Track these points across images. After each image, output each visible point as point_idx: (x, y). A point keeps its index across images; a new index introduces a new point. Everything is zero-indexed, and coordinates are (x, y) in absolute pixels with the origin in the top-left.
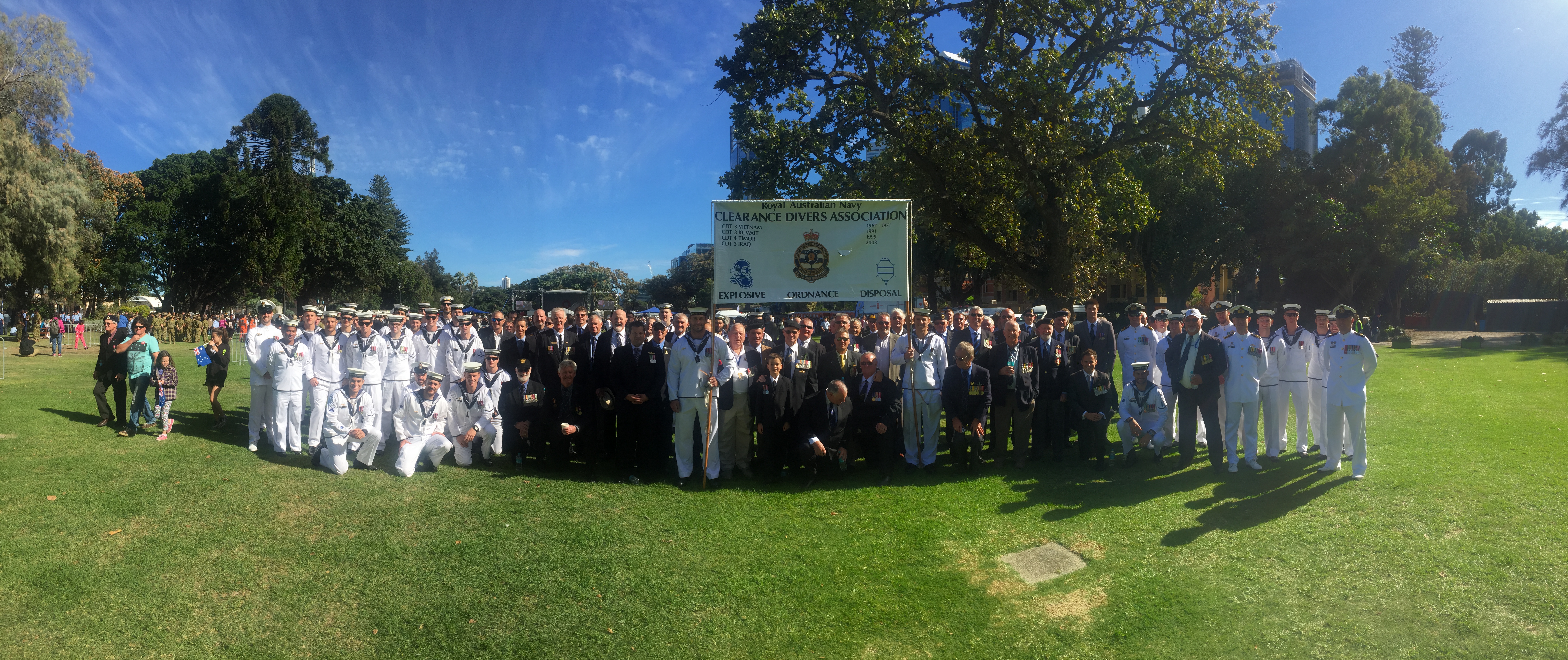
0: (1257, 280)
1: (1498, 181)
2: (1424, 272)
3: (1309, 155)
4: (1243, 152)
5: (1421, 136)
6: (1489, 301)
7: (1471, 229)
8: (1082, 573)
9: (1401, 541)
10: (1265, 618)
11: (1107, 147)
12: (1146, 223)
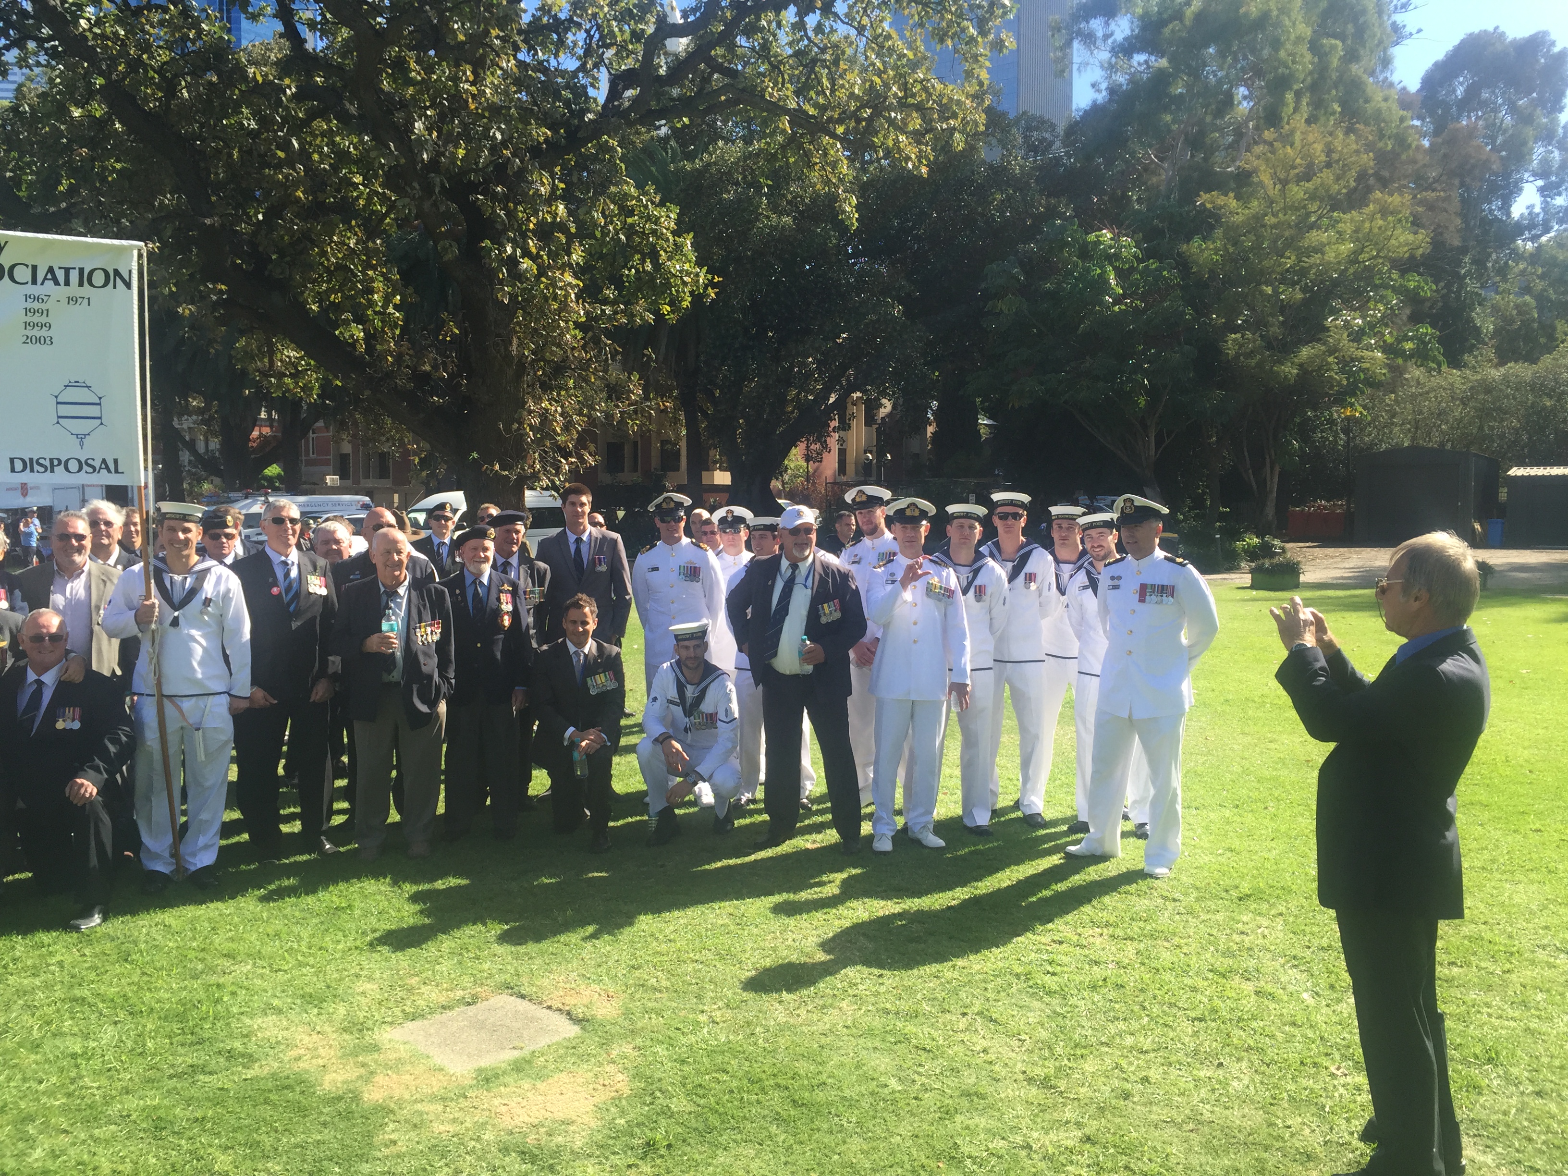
0: (930, 430)
1: (1545, 162)
2: (1341, 399)
3: (1053, 127)
4: (902, 138)
5: (1335, 62)
6: (1515, 472)
7: (1471, 285)
8: (572, 1047)
9: (1250, 1003)
10: (959, 1118)
11: (597, 129)
12: (685, 304)
